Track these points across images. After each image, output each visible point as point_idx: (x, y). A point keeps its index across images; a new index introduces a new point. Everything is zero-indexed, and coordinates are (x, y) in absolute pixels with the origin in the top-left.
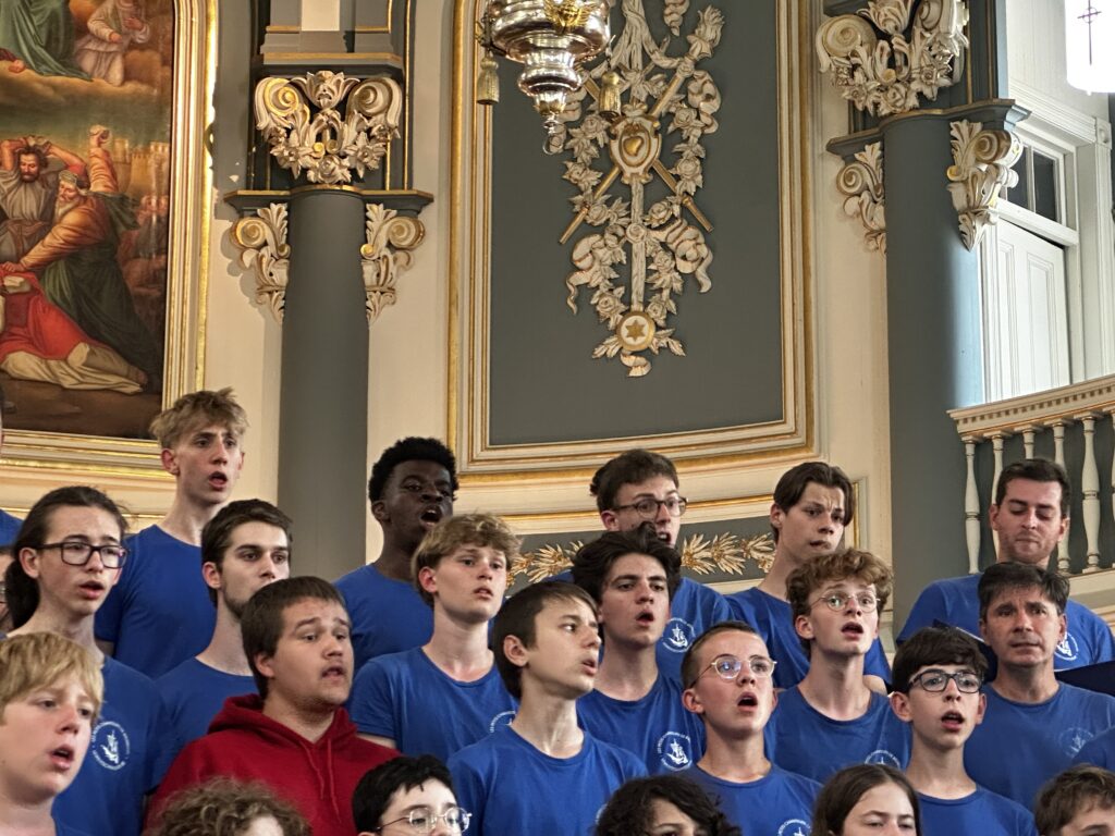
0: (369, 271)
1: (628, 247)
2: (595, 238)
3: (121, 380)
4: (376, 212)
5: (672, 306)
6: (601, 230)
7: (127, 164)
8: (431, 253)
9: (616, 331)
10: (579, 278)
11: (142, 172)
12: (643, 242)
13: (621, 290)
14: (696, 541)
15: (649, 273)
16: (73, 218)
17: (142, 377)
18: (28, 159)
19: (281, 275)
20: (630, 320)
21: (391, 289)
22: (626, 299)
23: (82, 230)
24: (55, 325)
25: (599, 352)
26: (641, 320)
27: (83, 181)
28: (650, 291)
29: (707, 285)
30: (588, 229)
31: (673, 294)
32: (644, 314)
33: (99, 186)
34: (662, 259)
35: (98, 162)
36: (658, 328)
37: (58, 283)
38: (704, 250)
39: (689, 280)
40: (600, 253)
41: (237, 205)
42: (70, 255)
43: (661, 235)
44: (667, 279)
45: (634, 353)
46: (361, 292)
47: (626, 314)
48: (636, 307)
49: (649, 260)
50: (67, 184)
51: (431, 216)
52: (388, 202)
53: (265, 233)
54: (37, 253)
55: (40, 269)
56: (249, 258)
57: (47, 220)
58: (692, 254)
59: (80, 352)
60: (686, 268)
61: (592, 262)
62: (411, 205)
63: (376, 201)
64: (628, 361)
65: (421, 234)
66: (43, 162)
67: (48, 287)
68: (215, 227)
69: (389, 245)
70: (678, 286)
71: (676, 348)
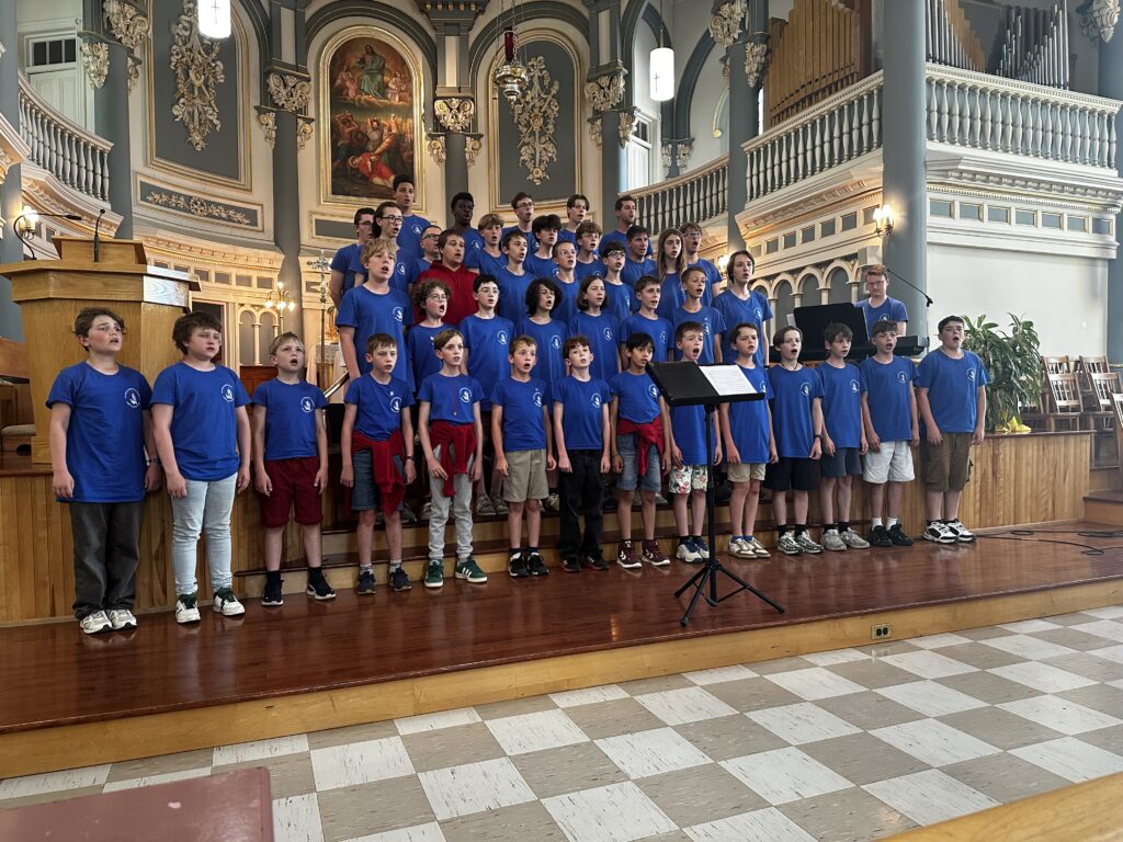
0: (467, 155)
1: (535, 149)
2: (526, 147)
4: (468, 139)
5: (546, 166)
6: (528, 144)
8: (483, 151)
9: (532, 172)
10: (522, 158)
11: (406, 127)
12: (539, 147)
13: (533, 161)
15: (540, 156)
16: (388, 140)
18: (375, 123)
19: (444, 157)
20: (535, 170)
21: (473, 161)
22: (535, 164)
23: (390, 143)
24: (385, 170)
25: (528, 178)
26: (538, 169)
27: (390, 130)
28: (541, 161)
29: (555, 160)
30: (524, 144)
31: (547, 162)
32: (540, 168)
33: (394, 131)
34: (544, 152)
35: (394, 124)
36: (543, 172)
37: (385, 158)
38: (555, 150)
39: (551, 158)
40: (528, 151)
41: (431, 137)
42: (387, 150)
43: (543, 146)
44: (545, 158)
45: (537, 179)
46: (465, 161)
47: (534, 168)
48: (537, 166)
49: (540, 153)
50: (386, 131)
51: (483, 140)
52: (471, 136)
53: (439, 145)
55: (380, 154)
56: (435, 152)
58: (551, 151)
60: (550, 155)
61: (526, 153)
62: (478, 137)
63: (468, 136)
65: (480, 146)
67: (382, 159)
68: (426, 143)
69: (472, 148)
70: (548, 160)
71: (547, 177)
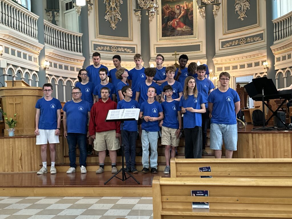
0: (214, 13)
1: (241, 5)
2: (238, 5)
3: (189, 29)
4: (214, 6)
5: (246, 12)
6: (238, 4)
7: (188, 5)
8: (221, 10)
9: (240, 16)
10: (236, 10)
11: (190, 6)
12: (242, 4)
13: (240, 11)
14: (249, 38)
15: (243, 8)
16: (183, 12)
17: (191, 28)
18: (178, 7)
19: (205, 15)
20: (241, 14)
21: (217, 15)
22: (241, 12)
23: (184, 13)
24: (182, 24)
25: (238, 18)
26: (242, 14)
27: (184, 8)
28: (244, 10)
29: (249, 9)
30: (237, 4)
31: (246, 10)
32: (243, 13)
33: (185, 8)
34: (245, 6)
35: (185, 6)
36: (244, 14)
37: (182, 20)
38: (249, 4)
39: (247, 8)
40: (238, 7)
41: (200, 8)
42: (183, 17)
43: (244, 3)
44: (245, 9)
45: (242, 18)
46: (213, 15)
47: (241, 13)
48: (242, 12)
49: (243, 6)
50: (182, 9)
51: (221, 5)
52: (215, 5)
53: (203, 10)
54: (179, 17)
55: (180, 19)
56: (201, 13)
57: (180, 13)
58: (247, 5)
59: (185, 27)
60: (247, 7)
61: (237, 8)
62: (218, 4)
63: (214, 5)
64: (241, 19)
65: (219, 8)
66: (179, 7)
67: (181, 20)
68: (198, 11)
69: (216, 10)
70: (246, 9)
71: (246, 16)
